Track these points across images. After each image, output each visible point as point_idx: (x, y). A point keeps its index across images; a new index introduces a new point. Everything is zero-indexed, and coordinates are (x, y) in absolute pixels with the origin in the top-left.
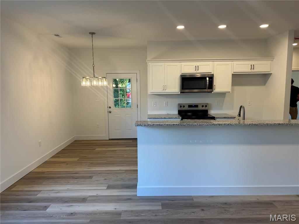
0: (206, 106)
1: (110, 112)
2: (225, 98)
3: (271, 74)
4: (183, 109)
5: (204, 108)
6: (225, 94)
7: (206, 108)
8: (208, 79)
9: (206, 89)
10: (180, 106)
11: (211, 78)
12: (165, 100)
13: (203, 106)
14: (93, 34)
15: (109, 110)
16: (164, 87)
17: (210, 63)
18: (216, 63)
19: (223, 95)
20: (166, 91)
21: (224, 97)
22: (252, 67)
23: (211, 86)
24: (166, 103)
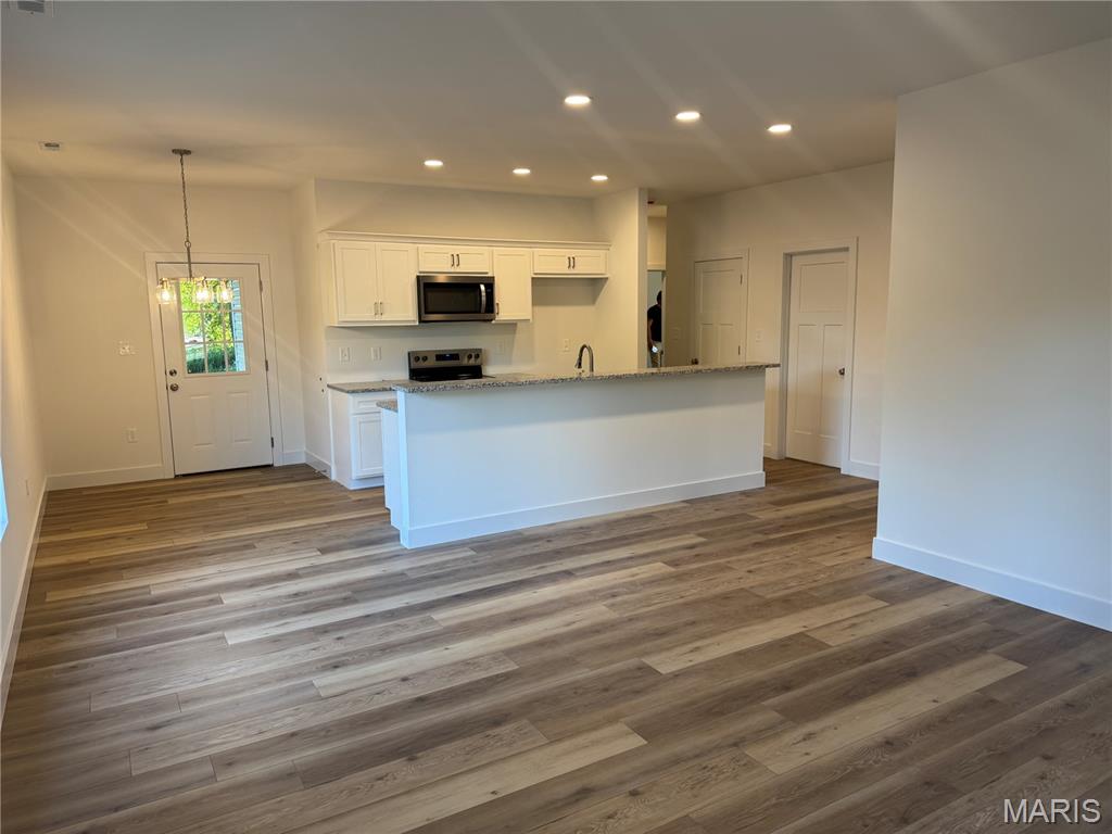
0: (477, 356)
1: (174, 388)
2: (517, 335)
3: (607, 278)
4: (422, 364)
5: (472, 362)
6: (516, 324)
7: (478, 362)
8: (483, 287)
9: (480, 312)
10: (414, 357)
11: (490, 286)
12: (373, 343)
13: (470, 357)
14: (183, 153)
15: (172, 380)
16: (379, 308)
17: (485, 249)
18: (497, 250)
19: (511, 326)
20: (384, 318)
21: (514, 332)
22: (572, 262)
23: (490, 306)
24: (375, 351)
